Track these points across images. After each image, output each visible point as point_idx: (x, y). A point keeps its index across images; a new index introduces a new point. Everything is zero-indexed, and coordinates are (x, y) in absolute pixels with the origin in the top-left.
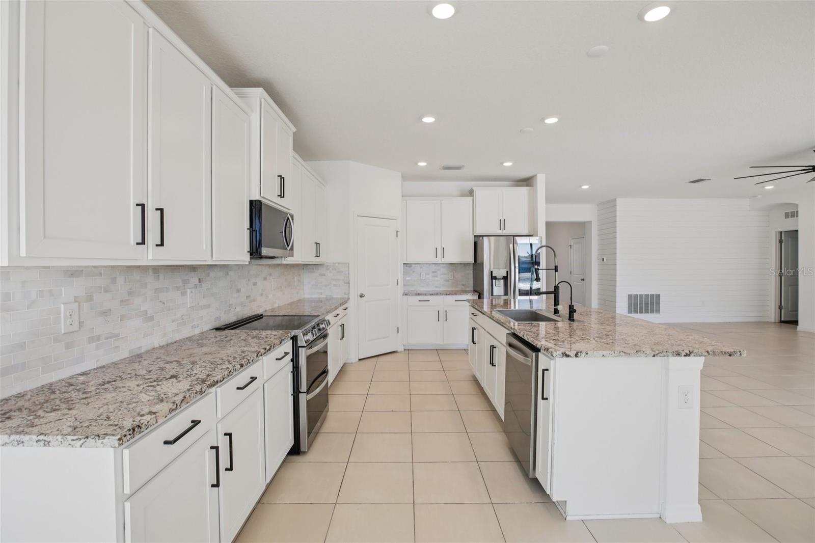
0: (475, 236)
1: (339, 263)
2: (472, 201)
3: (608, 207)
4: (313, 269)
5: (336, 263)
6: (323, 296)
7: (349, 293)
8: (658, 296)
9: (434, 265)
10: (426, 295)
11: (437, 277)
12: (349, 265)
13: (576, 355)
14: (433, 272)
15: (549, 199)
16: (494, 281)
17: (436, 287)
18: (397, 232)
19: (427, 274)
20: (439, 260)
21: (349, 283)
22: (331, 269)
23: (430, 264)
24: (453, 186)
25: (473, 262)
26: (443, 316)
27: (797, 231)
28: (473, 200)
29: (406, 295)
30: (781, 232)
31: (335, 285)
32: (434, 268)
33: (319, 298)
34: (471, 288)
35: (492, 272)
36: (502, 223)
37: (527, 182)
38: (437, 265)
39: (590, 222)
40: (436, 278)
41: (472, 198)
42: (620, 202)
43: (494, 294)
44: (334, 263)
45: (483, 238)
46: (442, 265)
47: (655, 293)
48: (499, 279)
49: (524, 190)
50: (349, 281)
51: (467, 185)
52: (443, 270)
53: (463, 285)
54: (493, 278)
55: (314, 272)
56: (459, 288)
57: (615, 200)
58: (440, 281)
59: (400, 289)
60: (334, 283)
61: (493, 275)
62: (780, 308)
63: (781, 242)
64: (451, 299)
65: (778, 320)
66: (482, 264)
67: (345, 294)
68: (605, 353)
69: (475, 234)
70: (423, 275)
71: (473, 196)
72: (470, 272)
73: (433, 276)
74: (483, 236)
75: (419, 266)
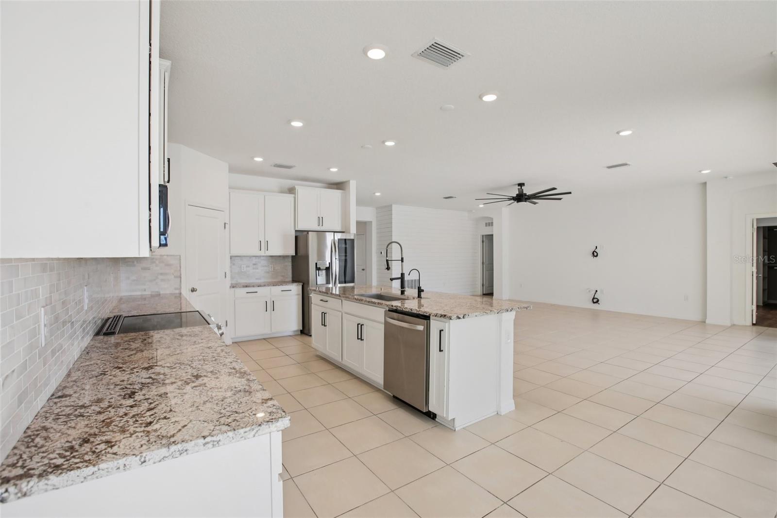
0: (296, 231)
1: (167, 255)
2: (293, 199)
3: (385, 211)
4: (133, 262)
5: (163, 256)
6: (148, 293)
7: (180, 289)
9: (254, 258)
10: (253, 286)
11: (257, 268)
12: (180, 257)
14: (254, 264)
16: (317, 271)
17: (257, 279)
18: (225, 224)
19: (248, 267)
20: (262, 253)
21: (181, 277)
22: (157, 262)
23: (251, 257)
24: (274, 183)
25: (294, 255)
26: (270, 306)
27: (492, 235)
28: (295, 198)
29: (233, 287)
30: (483, 236)
31: (162, 280)
32: (254, 260)
33: (141, 295)
34: (290, 279)
35: (316, 264)
36: (320, 220)
37: (339, 185)
38: (257, 258)
39: (371, 222)
40: (257, 270)
41: (293, 195)
42: (394, 207)
43: (318, 283)
44: (161, 255)
45: (308, 233)
46: (262, 258)
48: (323, 270)
49: (337, 193)
50: (181, 274)
51: (289, 183)
52: (264, 262)
53: (283, 276)
54: (318, 269)
55: (134, 266)
56: (280, 279)
57: (391, 206)
58: (260, 272)
59: (228, 282)
60: (161, 277)
61: (318, 266)
62: (483, 286)
63: (483, 242)
64: (278, 289)
65: (482, 294)
66: (306, 257)
67: (176, 289)
69: (297, 229)
70: (244, 268)
71: (295, 194)
72: (289, 264)
73: (254, 269)
74: (308, 232)
75: (239, 258)
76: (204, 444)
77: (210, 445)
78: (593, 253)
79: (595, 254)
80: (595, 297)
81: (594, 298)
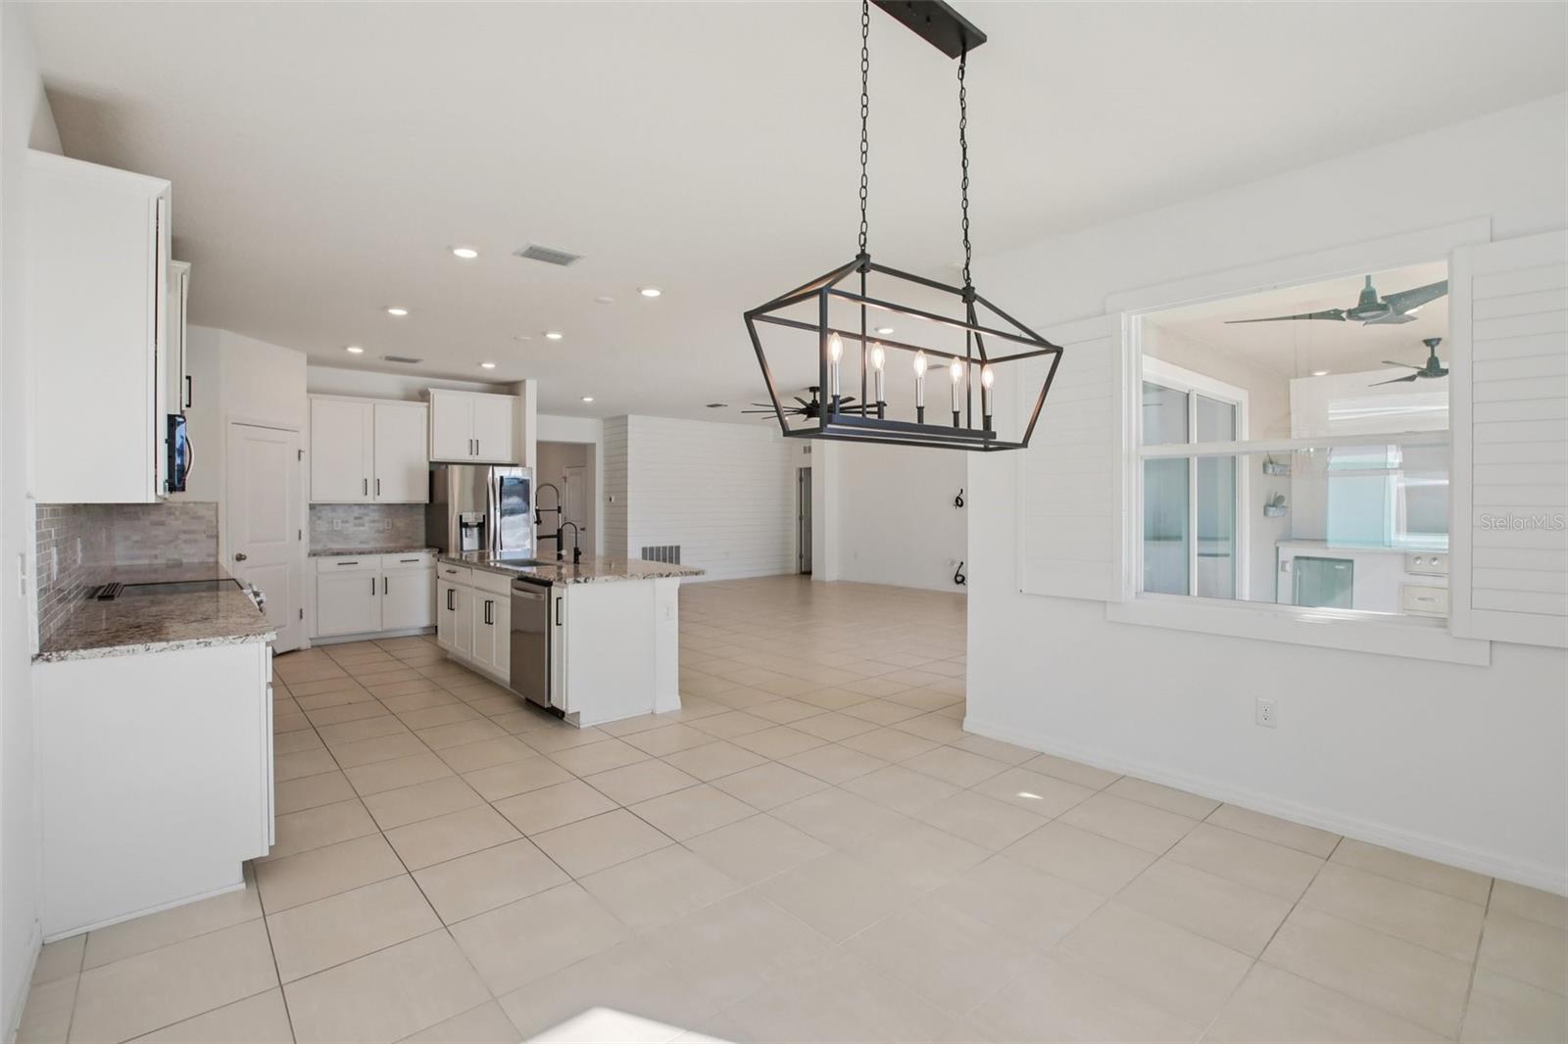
0: (431, 463)
1: (195, 503)
2: (426, 409)
3: (617, 425)
4: (136, 513)
5: (189, 503)
6: (161, 561)
7: (217, 553)
8: (678, 548)
9: (356, 507)
10: (351, 554)
11: (363, 525)
12: (217, 506)
13: (585, 581)
14: (356, 518)
15: (542, 409)
16: (464, 529)
17: (361, 542)
18: (300, 451)
19: (345, 522)
20: (369, 499)
21: (217, 538)
22: (177, 513)
23: (350, 505)
24: (392, 382)
25: (428, 502)
26: (381, 586)
27: (810, 468)
28: (429, 408)
29: (314, 555)
30: (801, 469)
31: (186, 541)
32: (357, 512)
33: (150, 565)
34: (423, 543)
35: (461, 517)
36: (474, 446)
37: (511, 388)
38: (362, 507)
39: (594, 445)
40: (361, 528)
41: (426, 404)
42: (631, 418)
43: (465, 549)
44: (184, 503)
45: (447, 467)
46: (371, 507)
47: (674, 544)
48: (473, 526)
49: (506, 401)
50: (218, 532)
51: (419, 382)
52: (375, 516)
53: (409, 538)
54: (463, 525)
55: (139, 519)
56: (401, 544)
57: (626, 417)
58: (367, 531)
59: (304, 546)
60: (183, 537)
61: (464, 521)
62: (801, 557)
63: (801, 480)
64: (395, 559)
65: (798, 572)
66: (445, 506)
67: (209, 555)
68: (608, 577)
69: (431, 460)
70: (337, 523)
71: (428, 401)
72: (420, 518)
73: (356, 525)
74: (447, 464)
75: (328, 507)
76: (198, 643)
77: (203, 645)
78: (957, 501)
79: (960, 503)
80: (960, 573)
81: (957, 575)
